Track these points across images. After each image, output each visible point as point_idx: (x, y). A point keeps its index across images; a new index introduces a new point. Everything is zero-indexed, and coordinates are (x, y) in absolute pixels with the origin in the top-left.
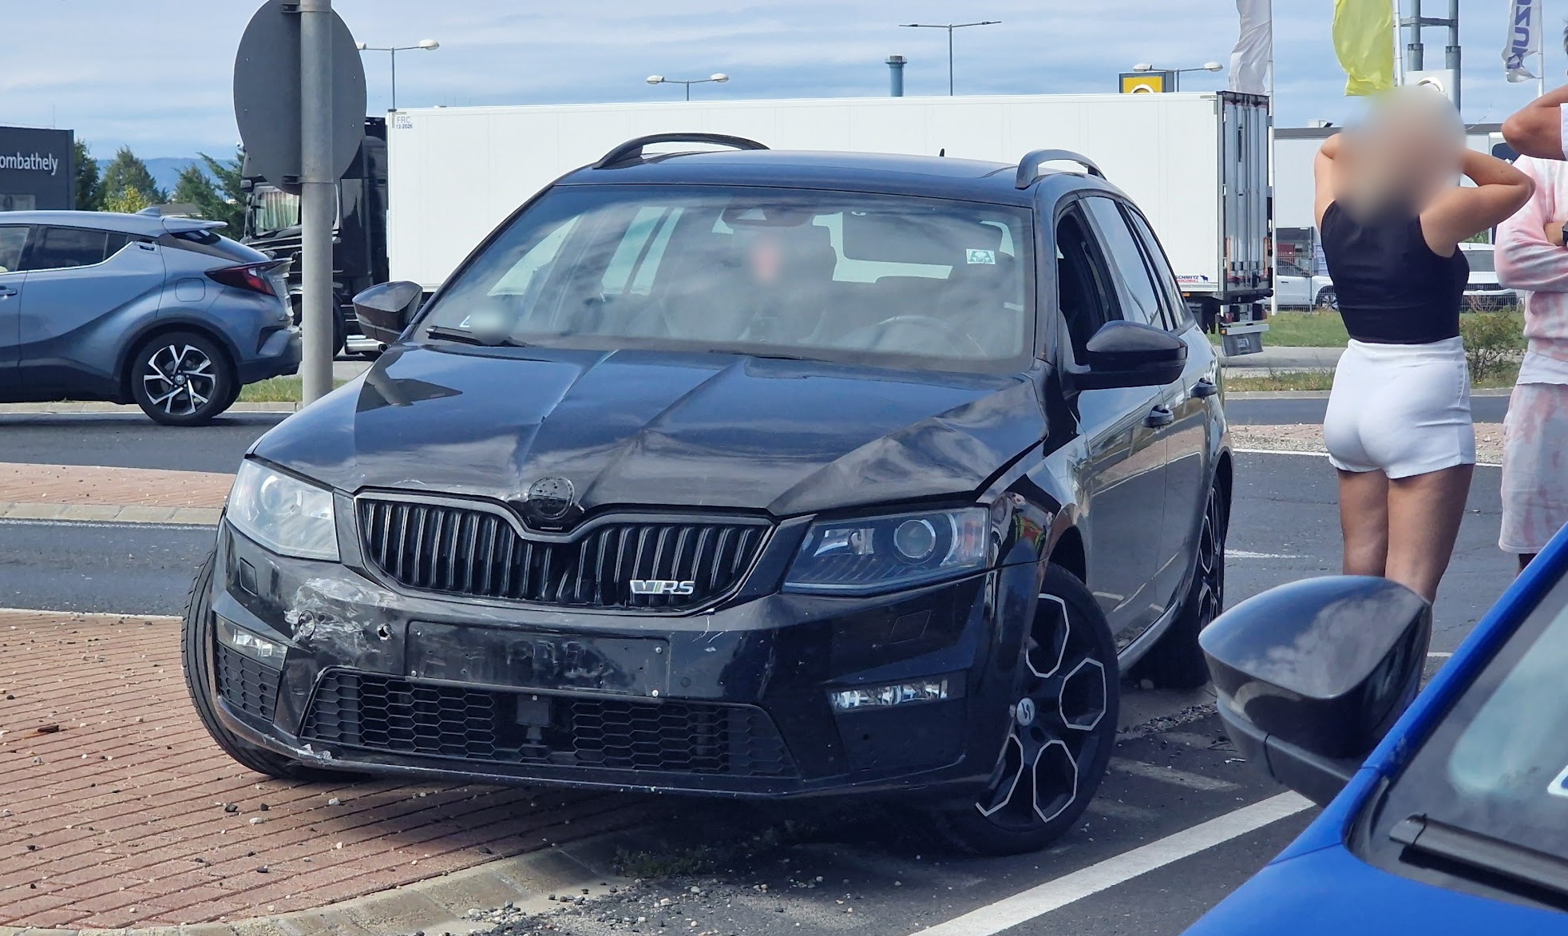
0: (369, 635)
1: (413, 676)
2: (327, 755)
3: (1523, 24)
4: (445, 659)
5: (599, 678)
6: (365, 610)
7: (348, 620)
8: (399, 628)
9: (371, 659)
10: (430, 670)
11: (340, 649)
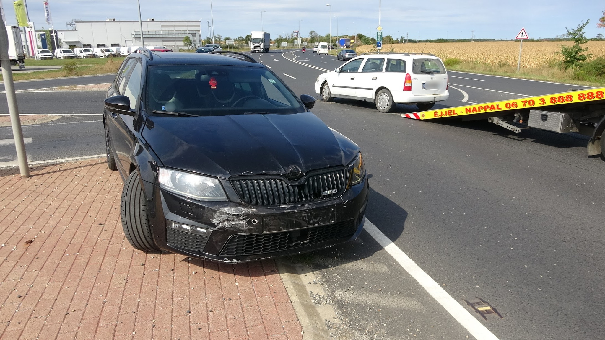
0: (249, 223)
2: (235, 260)
4: (275, 226)
5: (319, 221)
6: (247, 216)
7: (241, 220)
8: (260, 220)
9: (250, 230)
10: (270, 229)
11: (238, 228)
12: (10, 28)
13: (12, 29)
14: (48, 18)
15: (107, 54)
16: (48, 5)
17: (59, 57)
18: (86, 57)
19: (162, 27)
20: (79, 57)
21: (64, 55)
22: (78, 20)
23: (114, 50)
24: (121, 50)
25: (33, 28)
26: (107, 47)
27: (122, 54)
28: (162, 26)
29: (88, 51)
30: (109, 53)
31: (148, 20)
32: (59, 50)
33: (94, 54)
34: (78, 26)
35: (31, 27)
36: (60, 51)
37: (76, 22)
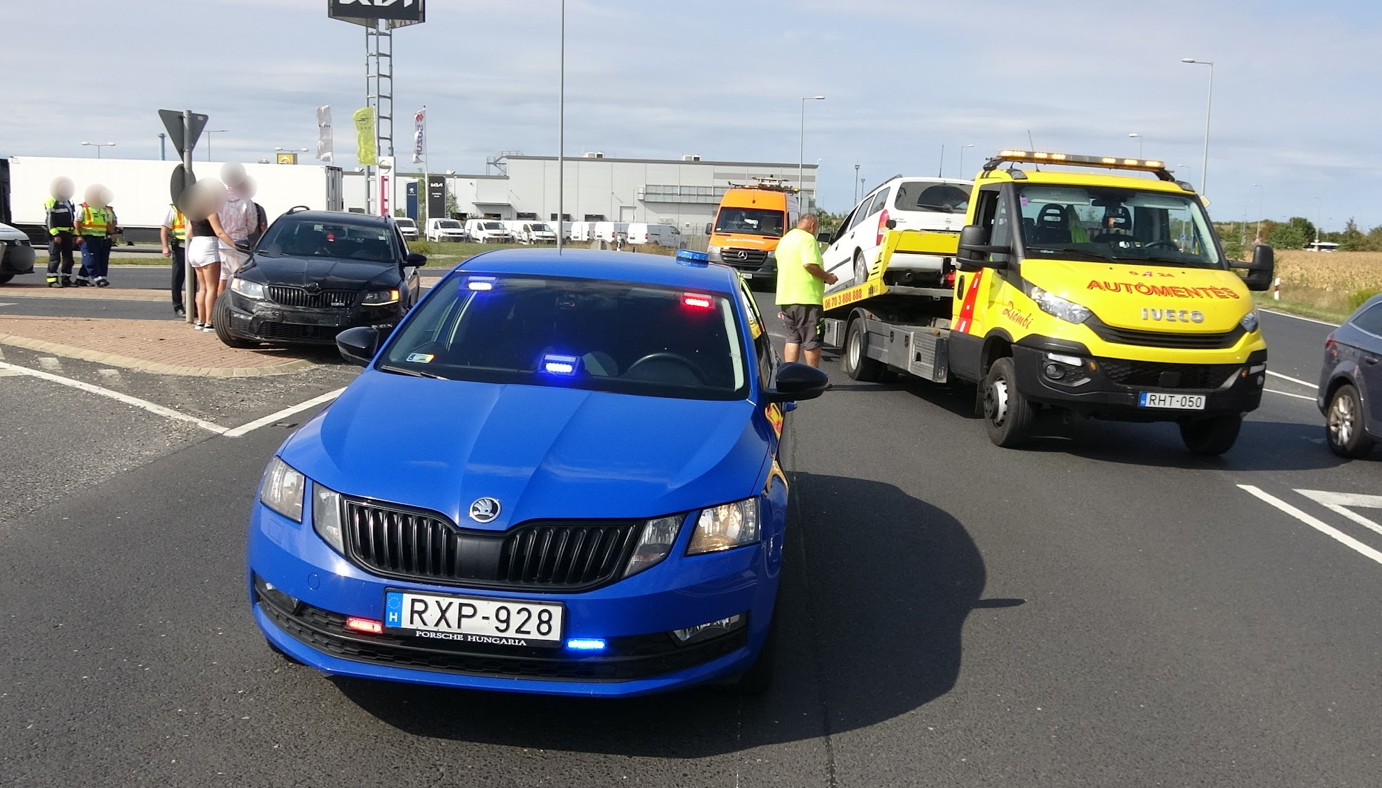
1: (284, 322)
3: (420, 145)
4: (291, 318)
6: (273, 309)
7: (267, 311)
8: (281, 312)
9: (273, 319)
10: (288, 321)
11: (266, 317)
12: (324, 170)
13: (327, 172)
14: (419, 149)
15: (534, 235)
16: (423, 120)
17: (431, 238)
18: (489, 240)
19: (714, 178)
20: (474, 239)
21: (442, 232)
22: (514, 154)
23: (554, 227)
24: (572, 230)
25: (392, 169)
26: (540, 220)
27: (575, 237)
28: (716, 176)
29: (495, 226)
30: (540, 233)
31: (684, 160)
32: (433, 220)
33: (506, 235)
34: (513, 167)
35: (389, 168)
36: (436, 222)
37: (509, 157)
